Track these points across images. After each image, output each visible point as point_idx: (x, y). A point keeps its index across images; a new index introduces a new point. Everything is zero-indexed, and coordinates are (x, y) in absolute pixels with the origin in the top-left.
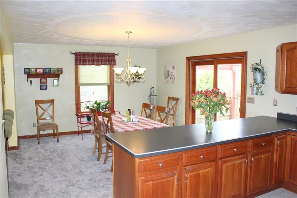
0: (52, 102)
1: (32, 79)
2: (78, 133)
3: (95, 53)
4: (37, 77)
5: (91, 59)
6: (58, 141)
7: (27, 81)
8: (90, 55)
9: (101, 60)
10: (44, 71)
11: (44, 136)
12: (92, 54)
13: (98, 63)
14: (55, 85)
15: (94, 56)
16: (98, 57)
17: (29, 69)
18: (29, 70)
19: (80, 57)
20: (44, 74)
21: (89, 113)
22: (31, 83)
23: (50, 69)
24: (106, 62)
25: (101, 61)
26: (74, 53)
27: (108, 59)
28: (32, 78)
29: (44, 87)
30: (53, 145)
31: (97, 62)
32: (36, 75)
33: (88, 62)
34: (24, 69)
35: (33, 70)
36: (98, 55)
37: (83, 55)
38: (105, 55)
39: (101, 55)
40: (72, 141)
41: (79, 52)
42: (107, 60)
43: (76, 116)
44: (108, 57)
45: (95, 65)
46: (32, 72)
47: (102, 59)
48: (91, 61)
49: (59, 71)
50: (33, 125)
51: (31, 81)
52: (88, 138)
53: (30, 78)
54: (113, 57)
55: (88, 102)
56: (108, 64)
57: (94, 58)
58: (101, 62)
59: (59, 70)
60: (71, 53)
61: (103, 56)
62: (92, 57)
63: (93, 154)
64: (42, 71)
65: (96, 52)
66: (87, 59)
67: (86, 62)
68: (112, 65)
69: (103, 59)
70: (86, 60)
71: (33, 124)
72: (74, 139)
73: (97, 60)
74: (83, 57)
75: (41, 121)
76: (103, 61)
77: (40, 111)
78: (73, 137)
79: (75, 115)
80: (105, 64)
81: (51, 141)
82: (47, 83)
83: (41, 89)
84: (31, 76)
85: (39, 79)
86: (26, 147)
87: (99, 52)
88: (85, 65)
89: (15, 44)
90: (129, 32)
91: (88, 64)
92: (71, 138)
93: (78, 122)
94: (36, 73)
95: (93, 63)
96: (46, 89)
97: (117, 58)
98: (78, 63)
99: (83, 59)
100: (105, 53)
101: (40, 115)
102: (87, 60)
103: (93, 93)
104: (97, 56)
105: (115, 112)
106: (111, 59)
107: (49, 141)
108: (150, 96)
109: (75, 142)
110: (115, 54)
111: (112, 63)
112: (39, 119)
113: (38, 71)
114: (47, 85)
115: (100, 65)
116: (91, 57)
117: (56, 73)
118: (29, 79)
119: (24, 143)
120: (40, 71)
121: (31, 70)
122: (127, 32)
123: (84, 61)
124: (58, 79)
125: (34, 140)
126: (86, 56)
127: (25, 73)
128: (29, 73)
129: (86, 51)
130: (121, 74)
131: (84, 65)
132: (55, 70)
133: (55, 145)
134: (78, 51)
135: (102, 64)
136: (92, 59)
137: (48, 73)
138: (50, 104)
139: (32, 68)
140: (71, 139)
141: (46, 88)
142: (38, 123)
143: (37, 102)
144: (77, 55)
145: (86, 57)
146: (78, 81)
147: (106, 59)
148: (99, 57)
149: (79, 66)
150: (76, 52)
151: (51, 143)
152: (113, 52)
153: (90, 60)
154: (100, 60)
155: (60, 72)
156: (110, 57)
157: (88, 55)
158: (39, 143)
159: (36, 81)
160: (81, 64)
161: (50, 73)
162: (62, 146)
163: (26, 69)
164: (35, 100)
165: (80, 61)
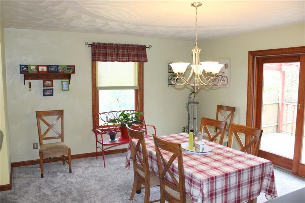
0: (60, 113)
1: (31, 81)
2: (96, 155)
3: (120, 45)
4: (39, 77)
5: (114, 53)
6: (70, 172)
7: (25, 84)
8: (113, 47)
9: (128, 54)
10: (48, 69)
11: (48, 162)
12: (116, 46)
13: (124, 59)
14: (64, 89)
15: (118, 49)
16: (123, 51)
17: (27, 66)
18: (28, 68)
19: (99, 49)
20: (49, 73)
21: (111, 128)
22: (30, 86)
23: (58, 66)
24: (133, 58)
25: (127, 56)
26: (91, 45)
27: (136, 53)
28: (31, 79)
29: (48, 92)
30: (64, 178)
31: (122, 57)
32: (37, 75)
33: (110, 57)
34: (19, 66)
35: (32, 68)
36: (124, 47)
37: (103, 47)
38: (133, 48)
39: (127, 47)
40: (90, 170)
41: (98, 43)
42: (135, 55)
43: (93, 132)
44: (137, 50)
45: (119, 61)
46: (31, 70)
47: (129, 52)
48: (114, 55)
49: (71, 69)
50: (34, 146)
51: (30, 83)
52: (112, 165)
53: (28, 79)
54: (144, 50)
55: (110, 112)
56: (136, 60)
57: (118, 51)
58: (127, 58)
59: (70, 67)
60: (86, 43)
61: (130, 49)
62: (116, 50)
63: (130, 200)
64: (45, 69)
65: (121, 43)
66: (109, 52)
67: (107, 57)
68: (142, 61)
69: (131, 53)
70: (107, 55)
71: (33, 144)
72: (93, 166)
73: (122, 54)
74: (103, 50)
75: (44, 142)
76: (131, 56)
77: (44, 127)
78: (90, 162)
79: (92, 130)
80: (133, 60)
81: (60, 172)
82: (52, 86)
83: (44, 95)
84: (30, 77)
85: (42, 81)
86: (24, 184)
87: (125, 44)
88: (106, 61)
89: (5, 29)
90: (197, 4)
91: (110, 59)
92: (88, 165)
93: (97, 141)
94: (36, 72)
95: (117, 58)
96: (52, 95)
97: (148, 52)
98: (97, 59)
99: (104, 53)
100: (132, 45)
101: (43, 132)
102: (110, 55)
103: (118, 100)
104: (122, 49)
105: (145, 125)
106: (140, 53)
107: (56, 170)
108: (189, 103)
109: (96, 173)
110: (147, 47)
111: (142, 59)
112: (41, 138)
113: (40, 69)
114: (52, 89)
115: (126, 61)
116: (114, 50)
117: (67, 71)
118: (27, 81)
119: (21, 175)
120: (43, 69)
121: (30, 68)
122: (193, 5)
123: (105, 55)
124: (68, 80)
125: (35, 169)
126: (107, 48)
127: (21, 73)
128: (28, 72)
129: (108, 42)
130: (185, 72)
131: (104, 61)
132: (65, 68)
133: (67, 180)
134: (96, 42)
135: (130, 59)
136: (116, 52)
137: (55, 72)
138: (58, 116)
139: (31, 64)
140: (88, 167)
141: (51, 93)
142: (40, 144)
143: (39, 115)
144: (95, 47)
145: (107, 50)
146: (96, 83)
147: (134, 53)
148: (125, 51)
149: (97, 62)
150: (94, 43)
151: (60, 175)
152: (143, 44)
153: (112, 54)
154: (126, 54)
155: (71, 71)
156: (140, 51)
157: (110, 47)
158: (42, 176)
159: (37, 84)
160: (101, 59)
161: (58, 72)
162: (78, 181)
163: (22, 67)
164: (36, 112)
165: (100, 56)
